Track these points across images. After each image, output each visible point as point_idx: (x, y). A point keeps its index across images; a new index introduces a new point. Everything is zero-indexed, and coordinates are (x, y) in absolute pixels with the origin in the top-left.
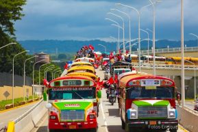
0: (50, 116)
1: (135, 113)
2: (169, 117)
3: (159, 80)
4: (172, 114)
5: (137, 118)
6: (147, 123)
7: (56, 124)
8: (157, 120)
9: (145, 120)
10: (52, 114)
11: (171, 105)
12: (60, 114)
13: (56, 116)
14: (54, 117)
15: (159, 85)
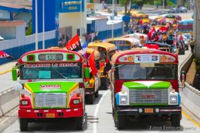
0: (21, 101)
1: (125, 97)
2: (169, 104)
3: (158, 55)
4: (174, 99)
5: (128, 104)
6: (141, 110)
7: (29, 111)
8: (154, 107)
9: (138, 107)
10: (24, 98)
11: (173, 88)
12: (34, 99)
13: (29, 101)
14: (26, 103)
15: (158, 62)
